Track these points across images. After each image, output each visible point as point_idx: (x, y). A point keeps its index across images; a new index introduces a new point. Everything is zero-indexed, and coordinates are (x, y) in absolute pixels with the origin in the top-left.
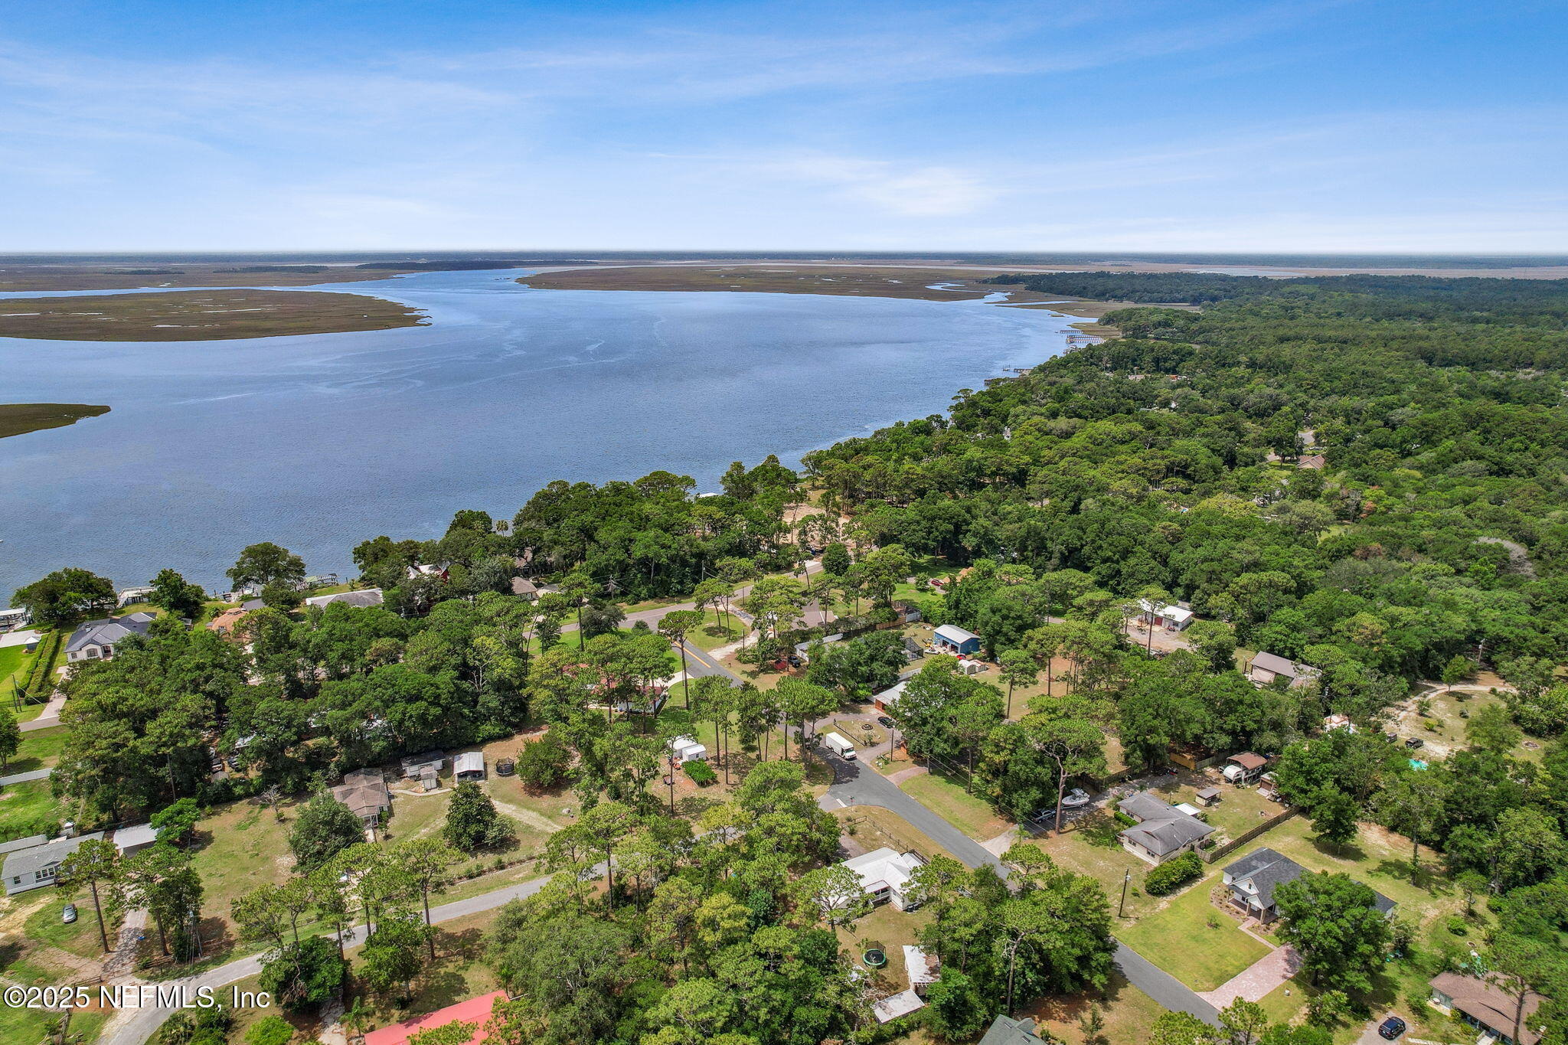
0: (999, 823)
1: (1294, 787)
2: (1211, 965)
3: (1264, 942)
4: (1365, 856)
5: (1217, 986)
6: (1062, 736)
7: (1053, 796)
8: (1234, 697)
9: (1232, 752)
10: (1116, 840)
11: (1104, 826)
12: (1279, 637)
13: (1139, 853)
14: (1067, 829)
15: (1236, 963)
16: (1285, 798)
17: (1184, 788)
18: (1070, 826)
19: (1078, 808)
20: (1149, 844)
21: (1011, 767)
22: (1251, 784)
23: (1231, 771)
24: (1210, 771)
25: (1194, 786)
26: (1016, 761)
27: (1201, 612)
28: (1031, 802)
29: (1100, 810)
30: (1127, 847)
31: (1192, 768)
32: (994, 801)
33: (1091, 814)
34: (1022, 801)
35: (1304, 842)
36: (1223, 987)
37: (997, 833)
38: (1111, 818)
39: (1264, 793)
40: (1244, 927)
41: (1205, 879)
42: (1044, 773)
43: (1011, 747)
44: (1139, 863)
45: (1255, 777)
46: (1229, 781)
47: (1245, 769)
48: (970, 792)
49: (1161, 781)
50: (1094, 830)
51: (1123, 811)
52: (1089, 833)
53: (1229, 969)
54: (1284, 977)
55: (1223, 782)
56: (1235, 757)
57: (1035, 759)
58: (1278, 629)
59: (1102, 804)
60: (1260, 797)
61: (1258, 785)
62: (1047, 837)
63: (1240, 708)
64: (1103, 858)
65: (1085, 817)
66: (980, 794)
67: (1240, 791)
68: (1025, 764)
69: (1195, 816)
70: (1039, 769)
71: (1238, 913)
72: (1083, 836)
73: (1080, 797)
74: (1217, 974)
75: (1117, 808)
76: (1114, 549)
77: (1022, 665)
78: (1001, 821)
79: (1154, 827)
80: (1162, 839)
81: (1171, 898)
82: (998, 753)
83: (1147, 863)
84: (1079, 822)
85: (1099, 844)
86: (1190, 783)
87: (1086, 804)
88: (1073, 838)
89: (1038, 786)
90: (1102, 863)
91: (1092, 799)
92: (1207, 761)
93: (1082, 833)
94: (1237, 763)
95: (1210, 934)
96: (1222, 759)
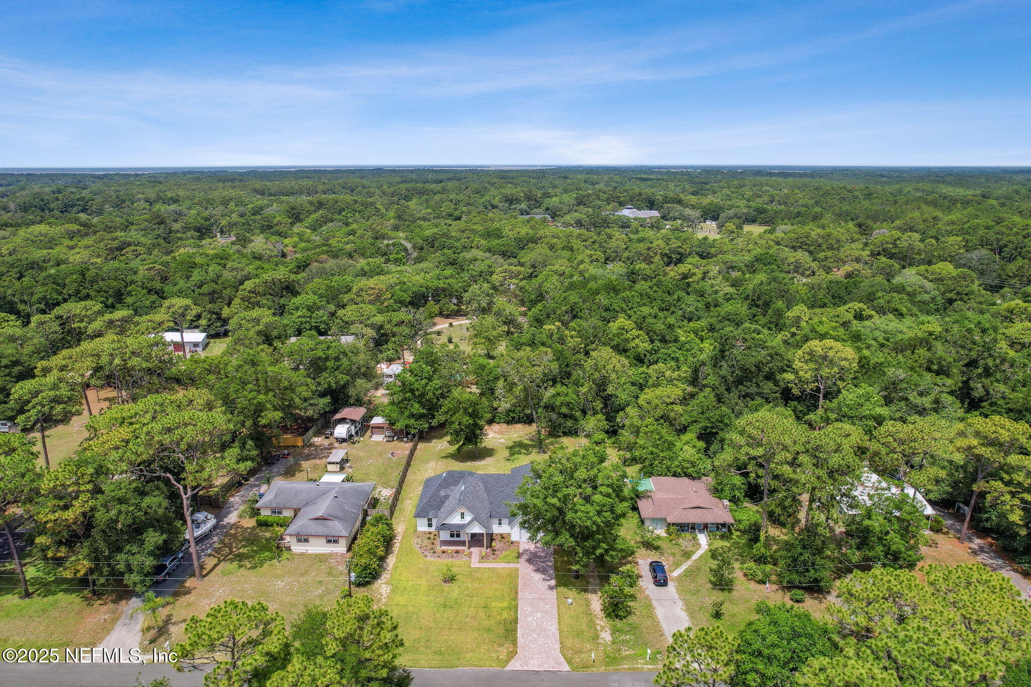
0: (101, 611)
1: (412, 415)
2: (487, 623)
3: (504, 565)
4: (493, 450)
5: (514, 642)
6: (167, 439)
7: (178, 532)
8: (320, 353)
9: (335, 411)
10: (277, 548)
11: (251, 539)
12: (304, 320)
13: (318, 547)
14: (208, 567)
15: (505, 605)
16: (402, 434)
17: (305, 465)
18: (210, 562)
19: (206, 536)
20: (326, 531)
21: (101, 517)
22: (362, 436)
23: (341, 431)
24: (318, 440)
25: (314, 458)
26: (105, 505)
27: (213, 332)
28: (151, 553)
29: (235, 526)
30: (297, 548)
31: (300, 444)
32: (81, 584)
33: (226, 534)
34: (135, 561)
35: (444, 461)
36: (521, 641)
37: (106, 629)
38: (253, 528)
39: (378, 438)
40: (475, 563)
41: (399, 538)
42: (156, 502)
43: (90, 487)
44: (321, 558)
45: (363, 427)
46: (344, 440)
47: (353, 422)
48: (28, 595)
49: (279, 467)
50: (244, 550)
51: (265, 513)
52: (240, 557)
53: (505, 615)
54: (551, 588)
55: (337, 445)
56: (338, 416)
57: (136, 490)
58: (300, 313)
59: (232, 518)
60: (377, 443)
61: (369, 433)
62: (188, 592)
63: (328, 364)
64: (277, 577)
65: (222, 542)
66: (46, 588)
67: (357, 445)
68: (121, 501)
69: (343, 481)
70: (148, 500)
71: (457, 552)
72: (235, 564)
73: (204, 522)
74: (501, 631)
75: (255, 512)
76: (106, 295)
77: (52, 393)
78: (104, 609)
79: (321, 509)
80: (337, 518)
81: (385, 577)
82: (66, 507)
83: (331, 555)
84: (218, 551)
85: (262, 563)
86: (308, 457)
87: (215, 527)
88: (224, 574)
89: (153, 526)
90: (280, 584)
91: (220, 518)
92: (310, 432)
93: (232, 561)
94: (343, 421)
95: (454, 590)
96: (325, 423)
